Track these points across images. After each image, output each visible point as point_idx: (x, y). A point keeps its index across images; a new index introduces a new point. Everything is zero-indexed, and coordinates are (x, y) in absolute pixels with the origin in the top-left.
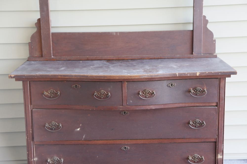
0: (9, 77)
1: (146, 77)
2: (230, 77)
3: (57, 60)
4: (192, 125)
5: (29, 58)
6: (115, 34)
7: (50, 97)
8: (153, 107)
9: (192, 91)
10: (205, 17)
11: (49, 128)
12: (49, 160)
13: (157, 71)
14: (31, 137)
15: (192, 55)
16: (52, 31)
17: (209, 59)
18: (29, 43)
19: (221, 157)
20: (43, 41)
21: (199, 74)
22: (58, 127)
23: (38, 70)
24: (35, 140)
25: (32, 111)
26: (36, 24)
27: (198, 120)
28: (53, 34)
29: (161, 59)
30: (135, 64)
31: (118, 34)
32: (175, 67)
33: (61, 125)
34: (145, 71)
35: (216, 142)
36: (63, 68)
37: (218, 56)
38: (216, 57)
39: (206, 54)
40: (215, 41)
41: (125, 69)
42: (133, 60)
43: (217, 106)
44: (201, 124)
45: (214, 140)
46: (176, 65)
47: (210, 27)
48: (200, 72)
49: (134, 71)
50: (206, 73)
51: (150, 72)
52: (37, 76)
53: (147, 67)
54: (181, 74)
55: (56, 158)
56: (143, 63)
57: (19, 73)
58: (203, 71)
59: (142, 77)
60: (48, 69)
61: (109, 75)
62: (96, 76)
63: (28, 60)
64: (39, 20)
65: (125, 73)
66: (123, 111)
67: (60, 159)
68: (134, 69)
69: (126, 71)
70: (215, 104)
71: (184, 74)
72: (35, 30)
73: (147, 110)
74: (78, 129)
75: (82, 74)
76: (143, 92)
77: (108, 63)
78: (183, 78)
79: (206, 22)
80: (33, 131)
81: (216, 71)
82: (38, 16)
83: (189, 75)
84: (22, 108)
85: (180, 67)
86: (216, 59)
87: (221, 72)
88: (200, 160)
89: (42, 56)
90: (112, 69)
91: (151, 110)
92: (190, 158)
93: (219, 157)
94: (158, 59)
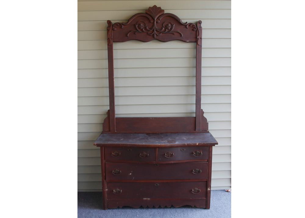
0: (94, 145)
1: (169, 146)
2: (215, 146)
3: (118, 133)
4: (194, 172)
5: (103, 132)
6: (151, 118)
7: (115, 156)
8: (172, 162)
9: (194, 153)
10: (202, 110)
11: (114, 173)
12: (114, 191)
13: (175, 142)
14: (104, 178)
15: (195, 131)
16: (116, 116)
17: (204, 134)
18: (103, 123)
19: (210, 189)
20: (110, 122)
21: (198, 144)
22: (119, 172)
23: (109, 140)
24: (106, 179)
25: (105, 163)
26: (107, 113)
27: (197, 169)
28: (116, 118)
29: (177, 133)
30: (162, 137)
31: (153, 119)
32: (185, 139)
33: (121, 171)
34: (168, 142)
35: (207, 181)
36: (122, 139)
37: (209, 132)
38: (208, 132)
39: (203, 130)
40: (208, 123)
41: (157, 140)
42: (162, 133)
43: (208, 161)
44: (199, 172)
45: (206, 180)
46: (186, 138)
47: (205, 115)
48: (199, 143)
49: (162, 142)
50: (201, 143)
51: (171, 142)
52: (108, 144)
53: (170, 139)
54: (188, 144)
55: (118, 190)
56: (167, 136)
57: (99, 143)
58: (200, 143)
59: (167, 146)
60: (114, 140)
61: (148, 144)
62: (141, 145)
63: (102, 133)
64: (109, 111)
65: (157, 143)
66: (155, 164)
67: (120, 190)
68: (162, 140)
69: (158, 142)
70: (206, 161)
71: (190, 144)
72: (107, 116)
73: (169, 164)
74: (131, 174)
75: (133, 144)
76: (167, 154)
77: (147, 136)
78: (189, 146)
79: (203, 113)
80: (105, 174)
81: (207, 143)
82: (108, 108)
83: (192, 145)
84: (100, 160)
85: (188, 139)
86: (208, 134)
87: (209, 143)
88: (198, 191)
89: (110, 131)
90: (150, 140)
91: (171, 164)
92: (193, 190)
93: (209, 189)
94: (176, 133)
